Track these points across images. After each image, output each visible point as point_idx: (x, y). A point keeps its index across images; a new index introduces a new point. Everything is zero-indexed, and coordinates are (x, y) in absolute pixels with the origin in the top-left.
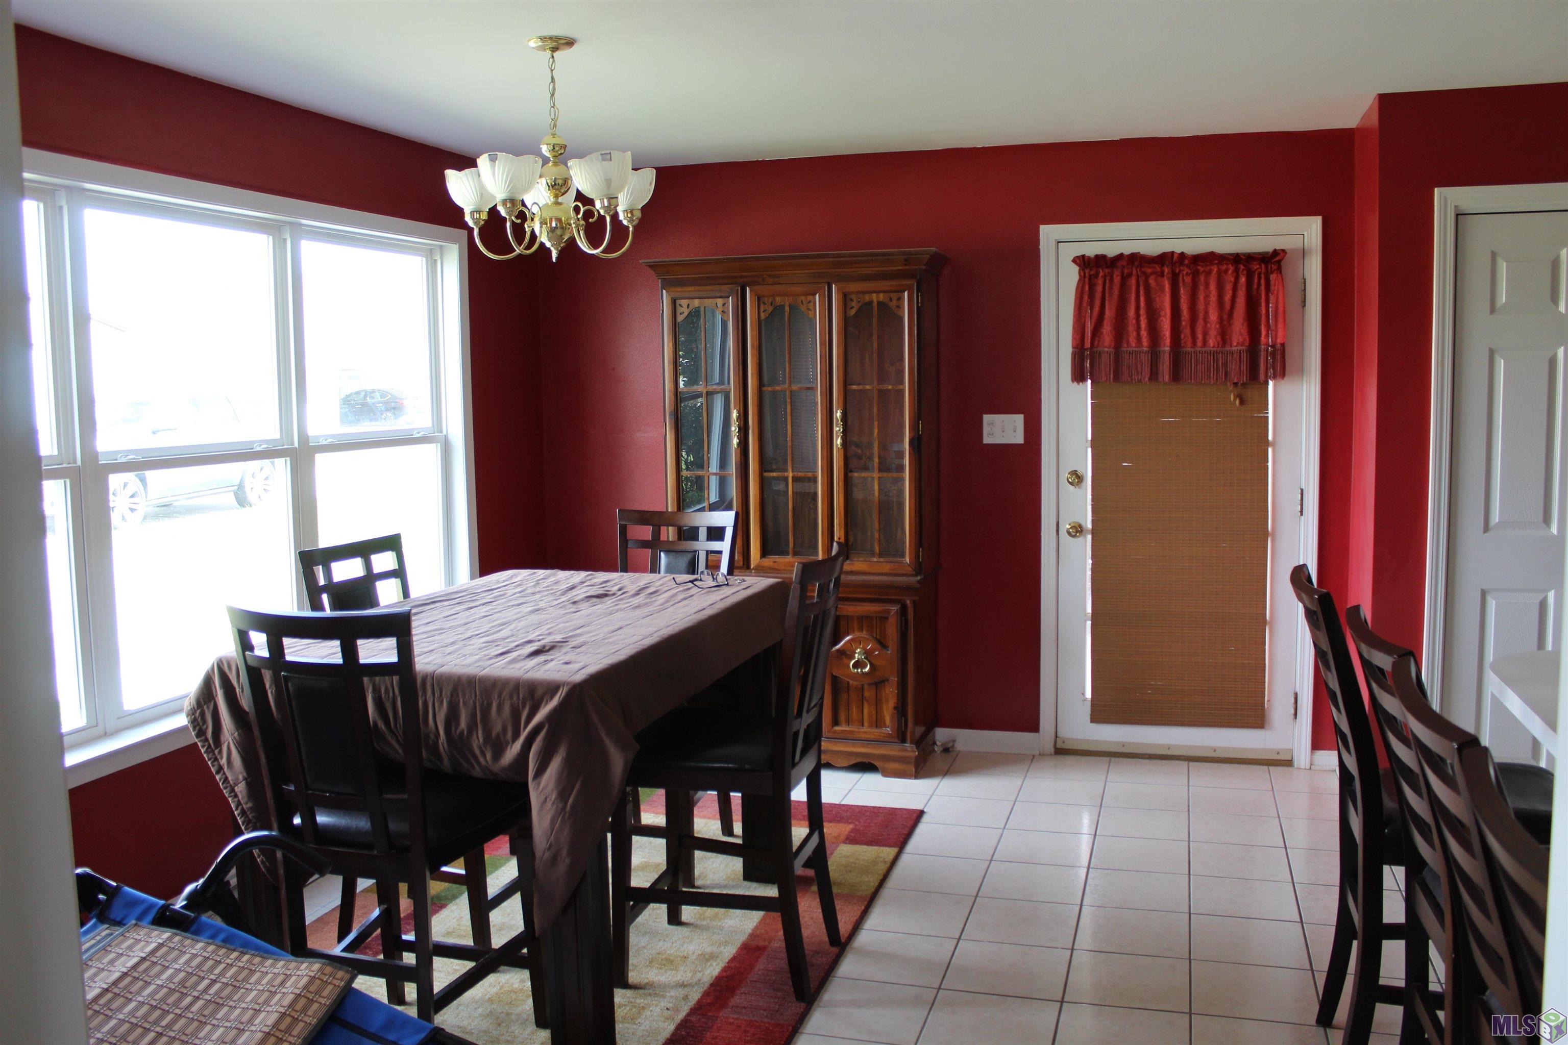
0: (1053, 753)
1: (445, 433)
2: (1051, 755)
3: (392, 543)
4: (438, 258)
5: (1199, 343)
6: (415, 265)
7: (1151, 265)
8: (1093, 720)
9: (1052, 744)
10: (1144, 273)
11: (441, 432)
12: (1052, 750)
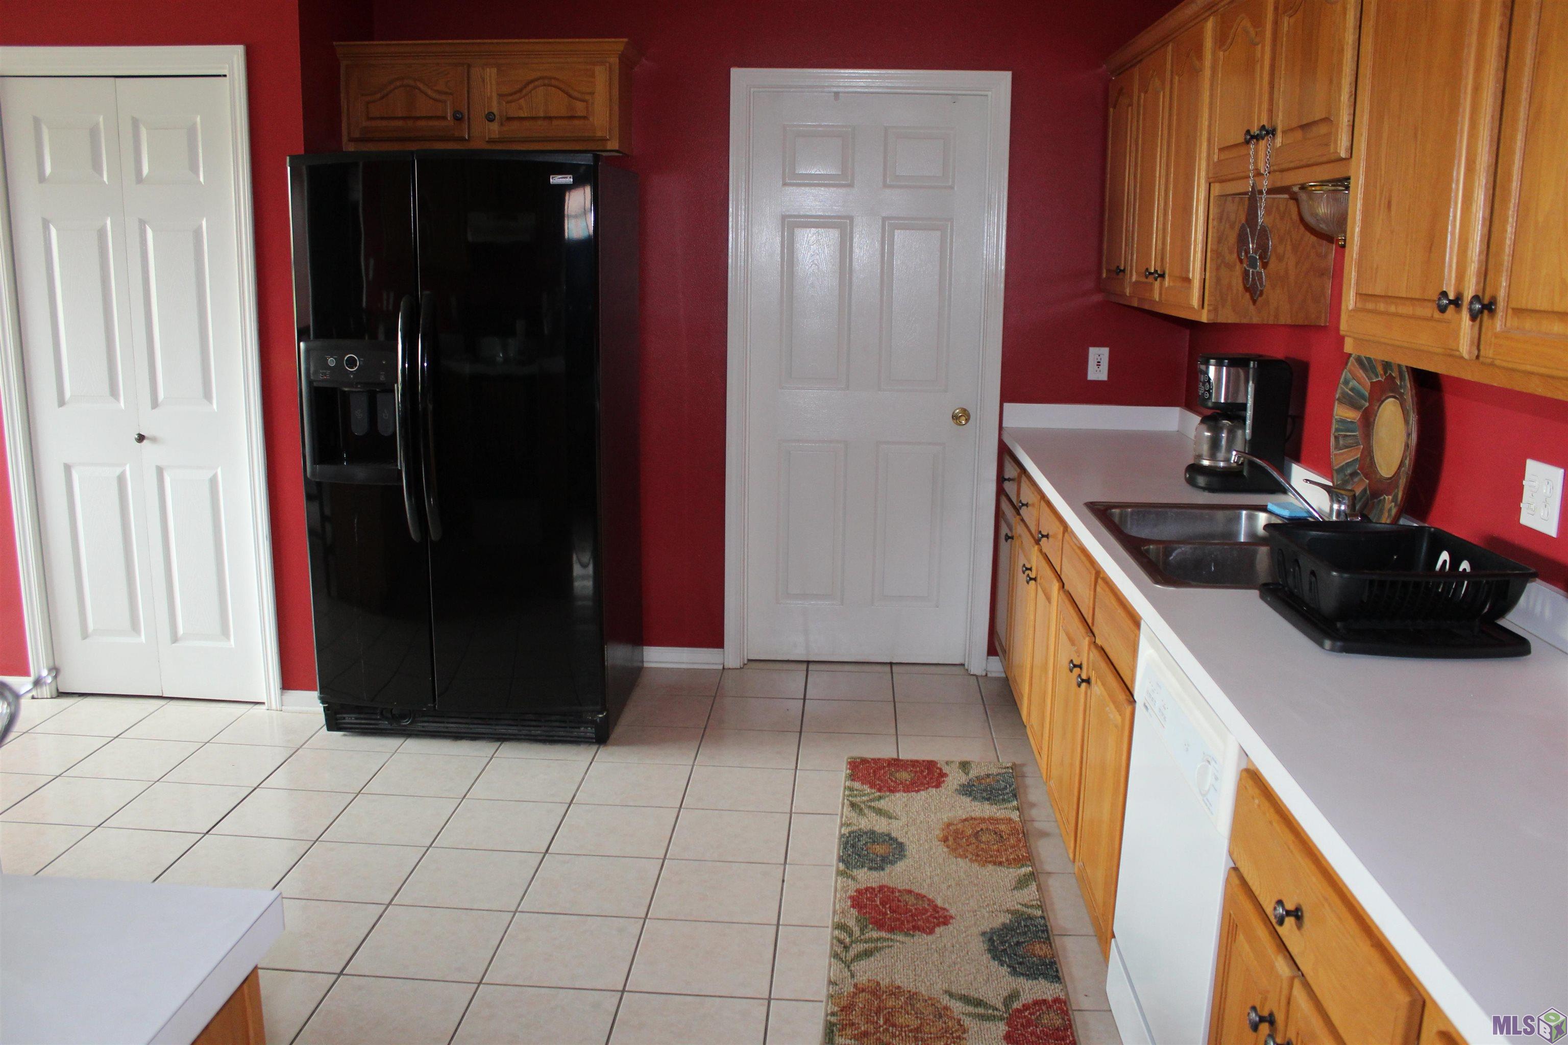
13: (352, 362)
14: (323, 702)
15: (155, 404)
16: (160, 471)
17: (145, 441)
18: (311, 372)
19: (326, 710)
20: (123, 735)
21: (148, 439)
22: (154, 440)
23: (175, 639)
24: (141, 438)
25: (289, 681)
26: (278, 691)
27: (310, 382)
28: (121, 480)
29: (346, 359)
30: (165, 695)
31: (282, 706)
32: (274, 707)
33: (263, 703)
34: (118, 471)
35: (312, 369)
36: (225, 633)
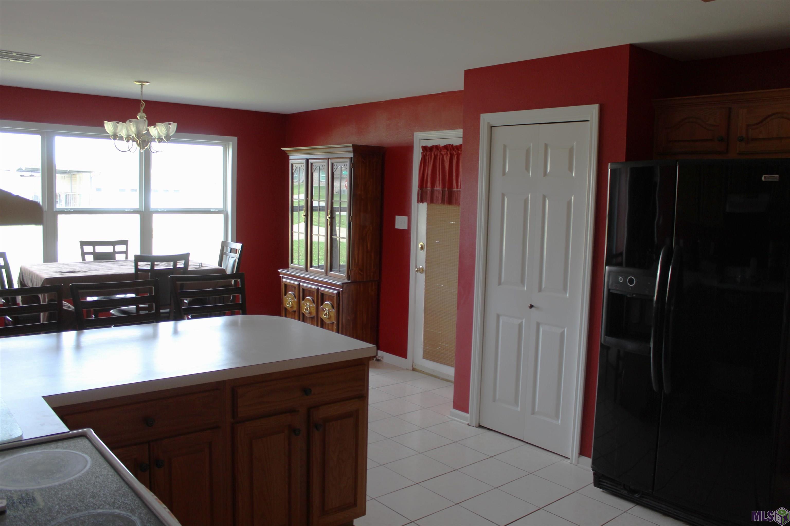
0: (412, 369)
1: (227, 210)
2: (411, 370)
3: (125, 243)
4: (227, 147)
5: (459, 187)
6: (220, 149)
7: (444, 150)
8: (424, 357)
9: (411, 365)
10: (442, 154)
11: (226, 210)
12: (411, 368)
13: (631, 281)
14: (593, 470)
15: (540, 290)
16: (538, 324)
17: (533, 308)
18: (610, 284)
19: (594, 474)
20: (495, 456)
21: (535, 307)
22: (537, 308)
23: (533, 413)
24: (531, 306)
25: (583, 452)
26: (577, 455)
27: (609, 290)
28: (520, 326)
29: (628, 280)
30: (524, 440)
31: (578, 463)
32: (574, 462)
33: (569, 458)
34: (520, 321)
35: (610, 283)
36: (557, 417)
